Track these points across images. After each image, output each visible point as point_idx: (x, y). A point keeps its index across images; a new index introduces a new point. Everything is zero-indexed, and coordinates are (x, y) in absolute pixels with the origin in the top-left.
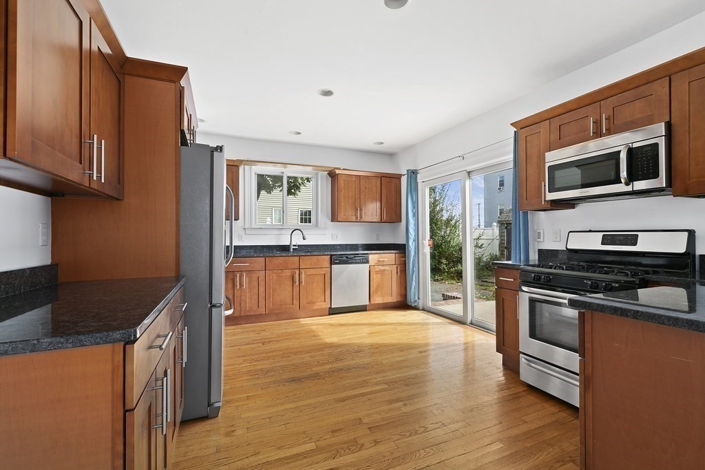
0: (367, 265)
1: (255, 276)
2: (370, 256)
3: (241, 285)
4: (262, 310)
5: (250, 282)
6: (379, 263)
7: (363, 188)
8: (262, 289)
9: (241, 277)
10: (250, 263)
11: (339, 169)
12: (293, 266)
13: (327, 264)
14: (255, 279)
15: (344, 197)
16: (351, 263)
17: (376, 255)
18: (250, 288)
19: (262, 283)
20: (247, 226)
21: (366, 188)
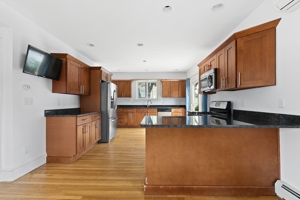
0: (171, 112)
1: (134, 114)
2: (172, 110)
3: (130, 116)
4: (136, 124)
5: (133, 116)
6: (175, 112)
7: (171, 86)
8: (136, 118)
9: (130, 114)
10: (133, 110)
11: (163, 80)
12: (145, 112)
13: (157, 111)
14: (134, 115)
15: (165, 89)
16: (165, 111)
17: (175, 109)
18: (132, 117)
19: (136, 116)
20: (135, 99)
21: (173, 85)
